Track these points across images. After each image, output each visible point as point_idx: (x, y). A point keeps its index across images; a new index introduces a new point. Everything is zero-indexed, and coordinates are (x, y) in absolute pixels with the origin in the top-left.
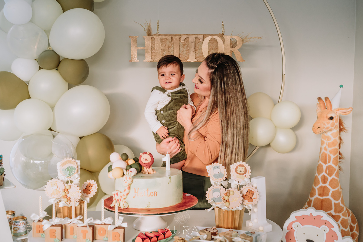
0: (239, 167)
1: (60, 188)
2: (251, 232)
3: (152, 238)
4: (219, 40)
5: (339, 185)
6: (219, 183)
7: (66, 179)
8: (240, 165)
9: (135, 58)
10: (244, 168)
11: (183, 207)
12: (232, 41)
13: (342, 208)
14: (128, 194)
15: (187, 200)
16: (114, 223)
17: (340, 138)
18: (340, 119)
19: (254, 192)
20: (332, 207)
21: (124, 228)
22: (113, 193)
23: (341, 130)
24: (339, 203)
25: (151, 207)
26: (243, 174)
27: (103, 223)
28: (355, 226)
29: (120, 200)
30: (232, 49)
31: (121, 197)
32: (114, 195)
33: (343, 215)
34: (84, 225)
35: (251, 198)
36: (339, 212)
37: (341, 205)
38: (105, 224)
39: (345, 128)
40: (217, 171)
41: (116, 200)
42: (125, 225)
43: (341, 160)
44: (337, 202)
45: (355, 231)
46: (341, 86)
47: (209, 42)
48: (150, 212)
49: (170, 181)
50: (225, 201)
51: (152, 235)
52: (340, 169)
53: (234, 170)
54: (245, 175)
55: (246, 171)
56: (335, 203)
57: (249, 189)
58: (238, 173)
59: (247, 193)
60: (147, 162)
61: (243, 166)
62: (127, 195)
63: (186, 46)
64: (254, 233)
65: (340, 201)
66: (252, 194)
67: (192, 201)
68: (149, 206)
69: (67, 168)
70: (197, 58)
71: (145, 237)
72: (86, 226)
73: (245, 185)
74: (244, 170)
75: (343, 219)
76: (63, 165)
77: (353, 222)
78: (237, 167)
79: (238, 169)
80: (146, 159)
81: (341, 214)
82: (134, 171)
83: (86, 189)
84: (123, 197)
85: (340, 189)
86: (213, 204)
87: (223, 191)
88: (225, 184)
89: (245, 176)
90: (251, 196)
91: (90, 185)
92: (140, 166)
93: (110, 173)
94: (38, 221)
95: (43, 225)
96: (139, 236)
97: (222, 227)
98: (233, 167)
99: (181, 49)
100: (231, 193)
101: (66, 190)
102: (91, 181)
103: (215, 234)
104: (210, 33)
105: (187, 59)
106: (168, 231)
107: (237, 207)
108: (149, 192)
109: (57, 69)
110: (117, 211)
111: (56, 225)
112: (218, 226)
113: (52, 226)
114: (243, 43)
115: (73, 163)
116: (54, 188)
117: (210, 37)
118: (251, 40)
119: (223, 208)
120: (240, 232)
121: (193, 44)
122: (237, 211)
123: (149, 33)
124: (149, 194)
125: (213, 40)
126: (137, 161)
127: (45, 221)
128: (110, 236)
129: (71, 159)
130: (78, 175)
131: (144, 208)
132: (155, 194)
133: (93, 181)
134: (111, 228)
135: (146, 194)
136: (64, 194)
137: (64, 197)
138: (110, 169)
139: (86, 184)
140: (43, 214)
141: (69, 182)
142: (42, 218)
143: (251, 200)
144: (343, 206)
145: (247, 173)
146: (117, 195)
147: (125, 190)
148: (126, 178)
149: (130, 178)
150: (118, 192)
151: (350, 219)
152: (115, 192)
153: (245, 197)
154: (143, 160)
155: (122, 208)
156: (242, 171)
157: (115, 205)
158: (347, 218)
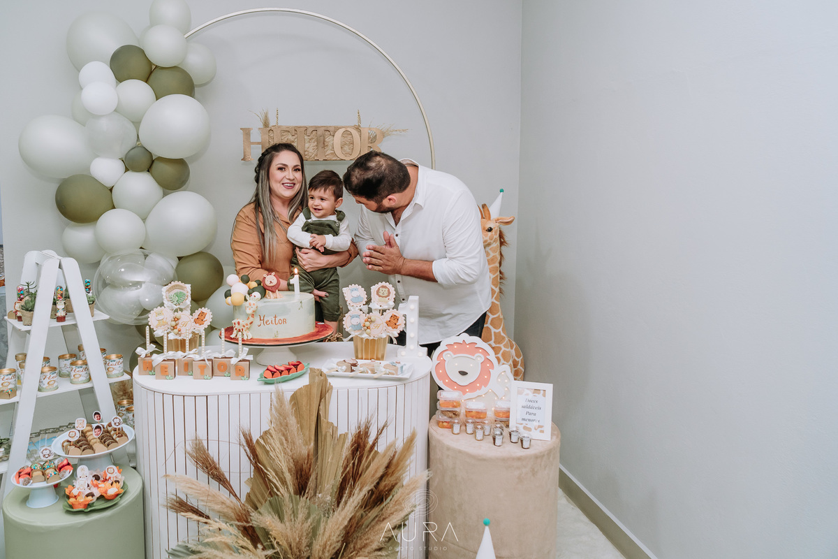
0: (381, 288)
1: (166, 318)
2: (396, 362)
3: (282, 371)
4: (354, 132)
5: (500, 310)
6: (357, 308)
7: (175, 307)
8: (383, 287)
9: (248, 155)
10: (387, 290)
11: (317, 337)
12: (370, 134)
13: (504, 338)
14: (251, 323)
15: (321, 329)
16: (237, 356)
17: (501, 254)
18: (500, 231)
19: (399, 317)
20: (492, 337)
21: (248, 361)
22: (233, 322)
23: (502, 243)
24: (499, 333)
25: (280, 337)
26: (386, 297)
27: (224, 357)
28: (519, 360)
29: (242, 330)
30: (371, 145)
31: (244, 326)
32: (235, 324)
33: (505, 346)
34: (202, 358)
35: (395, 324)
36: (499, 343)
37: (502, 334)
38: (226, 358)
39: (507, 242)
40: (355, 294)
41: (238, 330)
42: (250, 358)
43: (502, 281)
44: (497, 331)
45: (519, 367)
46: (502, 191)
47: (342, 136)
48: (278, 344)
49: (301, 306)
50: (366, 328)
51: (282, 368)
52: (501, 291)
53: (376, 293)
54: (388, 297)
55: (389, 293)
56: (495, 332)
57: (393, 314)
58: (380, 296)
59: (391, 318)
60: (272, 285)
61: (385, 287)
63: (313, 140)
64: (400, 362)
65: (500, 330)
66: (397, 319)
67: (326, 330)
68: (277, 336)
69: (175, 294)
70: (327, 155)
71: (275, 370)
72: (204, 360)
73: (389, 310)
74: (387, 292)
75: (504, 350)
76: (168, 291)
77: (518, 356)
78: (379, 289)
79: (380, 291)
80: (271, 282)
81: (502, 346)
82: (257, 294)
83: (197, 319)
84: (246, 326)
85: (500, 315)
86: (352, 333)
87: (364, 317)
88: (365, 308)
89: (389, 299)
90: (395, 321)
91: (203, 314)
92: (264, 290)
93: (229, 298)
94: (146, 356)
95: (153, 361)
96: (268, 369)
97: (362, 359)
98: (374, 289)
99: (307, 145)
100: (373, 318)
101: (176, 319)
102: (204, 310)
103: (355, 365)
104: (343, 125)
105: (314, 157)
106: (300, 363)
107: (380, 335)
108: (277, 319)
109: (148, 171)
110: (240, 342)
111: (168, 360)
112: (357, 358)
113: (164, 360)
114: (384, 137)
115: (182, 288)
116: (160, 317)
117: (343, 130)
118: (394, 133)
119: (363, 336)
120: (383, 363)
121: (322, 138)
122: (380, 339)
123: (266, 124)
124: (277, 322)
125: (347, 133)
126: (259, 284)
127: (155, 356)
128: (233, 371)
129: (180, 283)
130: (188, 301)
131: (272, 338)
132: (284, 321)
133: (206, 309)
134: (234, 361)
135: (273, 322)
136: (174, 323)
137: (174, 328)
138: (228, 294)
139: (198, 312)
140: (151, 347)
141: (178, 310)
142: (149, 353)
143: (395, 326)
144: (504, 336)
145: (391, 295)
146: (239, 323)
147: (248, 318)
148: (250, 304)
149: (254, 304)
150: (240, 321)
151: (513, 352)
152: (236, 321)
153: (388, 323)
154: (267, 283)
155: (245, 338)
156: (385, 293)
157: (236, 336)
158: (509, 350)
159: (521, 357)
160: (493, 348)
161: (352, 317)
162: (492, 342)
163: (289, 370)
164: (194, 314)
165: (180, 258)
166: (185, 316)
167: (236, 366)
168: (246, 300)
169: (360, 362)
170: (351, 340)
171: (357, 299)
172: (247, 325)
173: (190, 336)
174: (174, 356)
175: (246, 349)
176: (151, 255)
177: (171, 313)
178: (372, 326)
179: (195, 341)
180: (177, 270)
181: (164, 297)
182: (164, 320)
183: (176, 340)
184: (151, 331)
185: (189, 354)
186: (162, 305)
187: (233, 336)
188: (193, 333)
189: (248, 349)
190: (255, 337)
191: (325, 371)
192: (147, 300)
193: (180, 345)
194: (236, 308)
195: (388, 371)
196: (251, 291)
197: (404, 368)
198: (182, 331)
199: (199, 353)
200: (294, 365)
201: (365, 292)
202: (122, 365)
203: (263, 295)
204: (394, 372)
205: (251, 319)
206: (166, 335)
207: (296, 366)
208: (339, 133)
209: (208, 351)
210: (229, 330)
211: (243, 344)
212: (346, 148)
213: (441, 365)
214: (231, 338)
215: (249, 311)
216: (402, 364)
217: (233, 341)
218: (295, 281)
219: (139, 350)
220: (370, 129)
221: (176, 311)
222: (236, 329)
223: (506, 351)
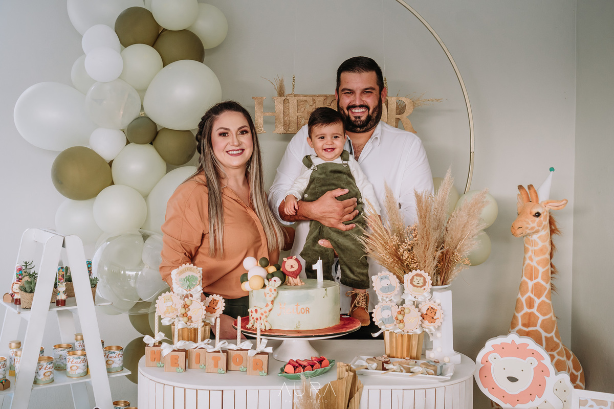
0: (415, 277)
1: (176, 305)
2: (435, 361)
3: (305, 366)
5: (552, 311)
7: (185, 293)
8: (417, 275)
9: (260, 127)
10: (422, 278)
11: (344, 329)
13: (557, 345)
14: (271, 310)
16: (254, 347)
17: (552, 244)
18: (550, 216)
19: (437, 310)
21: (267, 354)
23: (553, 231)
24: (552, 337)
25: (301, 328)
26: (421, 287)
27: (239, 349)
28: (579, 374)
29: (261, 319)
30: (398, 116)
31: (262, 314)
32: (252, 312)
33: (559, 354)
34: (216, 349)
35: (433, 318)
36: (552, 350)
37: (555, 339)
38: (242, 350)
39: (559, 229)
40: (385, 283)
41: (255, 319)
42: (270, 350)
43: (553, 275)
44: (549, 335)
45: (578, 382)
46: (552, 169)
48: (299, 334)
49: (327, 294)
50: (398, 321)
51: (305, 363)
52: (553, 288)
53: (409, 281)
54: (424, 287)
55: (425, 282)
56: (546, 337)
57: (430, 306)
58: (414, 286)
59: (427, 311)
60: (292, 270)
61: (420, 276)
62: (269, 311)
64: (438, 362)
65: (553, 334)
66: (434, 313)
67: (353, 323)
68: (299, 327)
69: (186, 278)
71: (297, 365)
72: (219, 352)
73: (425, 302)
74: (422, 281)
75: (558, 359)
76: (179, 274)
77: (577, 369)
78: (413, 278)
79: (415, 280)
80: (292, 266)
81: (555, 353)
82: (277, 281)
83: (209, 306)
84: (265, 314)
85: (553, 317)
86: (382, 327)
87: (396, 309)
89: (424, 289)
90: (432, 315)
91: (215, 301)
93: (246, 284)
94: (154, 346)
95: (162, 350)
96: (290, 363)
97: (394, 357)
98: (407, 277)
100: (406, 311)
102: (215, 297)
103: (386, 362)
106: (324, 359)
107: (415, 330)
108: (299, 308)
109: (151, 144)
110: (258, 333)
111: (179, 350)
113: (174, 350)
114: (414, 107)
115: (193, 271)
116: (169, 304)
119: (396, 330)
122: (415, 335)
123: (281, 93)
124: (299, 310)
126: (278, 269)
127: (164, 345)
128: (249, 364)
131: (293, 328)
132: (307, 310)
134: (251, 353)
136: (183, 310)
137: (184, 315)
138: (244, 279)
139: (209, 299)
140: (159, 336)
141: (189, 295)
142: (158, 342)
143: (432, 321)
144: (558, 341)
145: (427, 284)
146: (256, 311)
147: (267, 306)
148: (269, 290)
149: (274, 290)
150: (257, 308)
151: (570, 363)
152: (252, 309)
153: (424, 316)
154: (288, 268)
156: (420, 282)
157: (253, 326)
158: (564, 358)
159: (581, 371)
161: (383, 309)
163: (312, 365)
164: (205, 301)
166: (196, 303)
167: (254, 359)
171: (389, 289)
173: (202, 324)
174: (185, 346)
175: (265, 341)
177: (181, 299)
178: (405, 319)
182: (173, 307)
185: (201, 345)
187: (249, 326)
188: (204, 322)
189: (266, 341)
190: (274, 328)
194: (253, 294)
195: (425, 370)
196: (270, 276)
198: (193, 319)
200: (317, 361)
201: (398, 281)
202: (121, 358)
205: (270, 306)
207: (320, 362)
211: (262, 335)
213: (485, 371)
216: (442, 363)
217: (250, 332)
218: (318, 266)
219: (147, 339)
220: (398, 98)
221: (187, 296)
222: (253, 318)
223: (560, 360)
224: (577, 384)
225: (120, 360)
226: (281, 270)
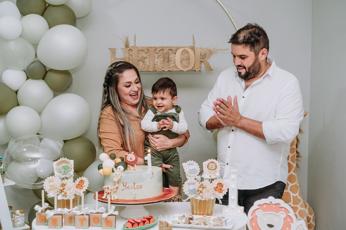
0: (210, 164)
1: (56, 184)
2: (222, 217)
3: (139, 223)
4: (190, 51)
5: (297, 180)
6: (193, 178)
7: (63, 176)
8: (212, 162)
10: (215, 164)
11: (164, 198)
12: (202, 52)
13: (300, 200)
14: (117, 188)
15: (167, 193)
16: (107, 211)
20: (291, 199)
21: (115, 215)
22: (104, 187)
24: (297, 196)
25: (137, 198)
26: (214, 170)
28: (311, 217)
29: (111, 193)
30: (201, 60)
31: (112, 190)
32: (105, 189)
33: (301, 206)
34: (82, 213)
36: (296, 204)
37: (299, 197)
38: (98, 213)
39: (301, 130)
41: (107, 193)
42: (116, 213)
43: (298, 158)
44: (295, 195)
45: (311, 222)
47: (181, 54)
48: (136, 203)
49: (153, 176)
50: (199, 192)
51: (139, 221)
52: (297, 166)
53: (206, 166)
54: (215, 170)
56: (293, 196)
57: (219, 182)
58: (209, 169)
59: (217, 185)
60: (132, 160)
62: (116, 189)
63: (161, 57)
64: (224, 218)
65: (297, 194)
66: (222, 186)
67: (171, 193)
68: (135, 197)
69: (62, 167)
70: (170, 67)
71: (134, 222)
72: (83, 215)
73: (216, 179)
74: (214, 166)
75: (300, 209)
76: (58, 164)
77: (310, 214)
78: (209, 164)
79: (210, 165)
80: (131, 159)
81: (298, 206)
82: (121, 167)
84: (113, 191)
85: (297, 184)
86: (189, 195)
87: (198, 184)
88: (199, 178)
89: (216, 171)
90: (220, 188)
91: (82, 181)
92: (126, 164)
93: (101, 170)
94: (42, 212)
95: (46, 215)
96: (129, 222)
97: (197, 214)
98: (205, 164)
99: (156, 60)
100: (204, 185)
101: (63, 185)
102: (83, 178)
103: (191, 219)
104: (182, 46)
105: (161, 69)
106: (152, 217)
107: (210, 197)
108: (136, 185)
109: (43, 79)
110: (109, 202)
111: (58, 214)
112: (193, 214)
113: (55, 215)
114: (211, 54)
115: (68, 163)
116: (52, 184)
117: (182, 49)
118: (218, 51)
119: (197, 198)
120: (212, 218)
121: (167, 55)
122: (210, 200)
123: (127, 46)
124: (135, 187)
125: (185, 52)
126: (123, 160)
127: (48, 211)
128: (103, 222)
129: (66, 159)
130: (72, 172)
131: (131, 199)
132: (141, 187)
133: (85, 177)
134: (105, 215)
135: (133, 187)
136: (61, 188)
137: (62, 191)
138: (100, 167)
139: (78, 180)
140: (45, 205)
141: (65, 178)
142: (44, 209)
143: (221, 191)
144: (300, 198)
145: (217, 168)
146: (108, 188)
147: (115, 185)
148: (116, 175)
149: (119, 174)
150: (109, 186)
151: (307, 211)
152: (106, 186)
153: (216, 189)
154: (128, 159)
155: (113, 199)
156: (213, 167)
157: (106, 197)
158: (303, 209)
159: (313, 215)
160: (292, 208)
161: (190, 184)
162: (291, 203)
163: (144, 222)
164: (75, 181)
165: (65, 141)
166: (70, 183)
167: (106, 219)
168: (113, 171)
169: (195, 217)
170: (189, 200)
171: (192, 171)
172: (114, 189)
173: (73, 197)
174: (61, 212)
175: (113, 207)
176: (44, 139)
177: (60, 180)
178: (204, 191)
179: (77, 201)
180: (63, 149)
181: (55, 169)
182: (55, 186)
183: (63, 200)
184: (46, 193)
185: (72, 210)
186: (53, 174)
187: (104, 197)
188: (75, 195)
189: (114, 207)
190: (120, 198)
191: (170, 223)
192: (42, 171)
193: (66, 204)
194: (106, 177)
195: (216, 224)
196: (117, 165)
197: (227, 222)
198: (68, 194)
199: (80, 209)
200: (148, 219)
201: (199, 166)
202: (23, 218)
203: (126, 168)
204: (220, 224)
205: (117, 185)
206: (56, 196)
207: (149, 219)
208: (179, 52)
209: (86, 208)
210: (101, 193)
211: (111, 203)
212: (184, 62)
213: (254, 220)
214: (103, 199)
215: (116, 180)
216: (226, 218)
217: (104, 201)
218: (148, 157)
219: (37, 207)
220: (201, 49)
221: (63, 179)
222: (106, 192)
223: (301, 210)
224: (311, 223)
225: (22, 219)
226: (125, 161)
